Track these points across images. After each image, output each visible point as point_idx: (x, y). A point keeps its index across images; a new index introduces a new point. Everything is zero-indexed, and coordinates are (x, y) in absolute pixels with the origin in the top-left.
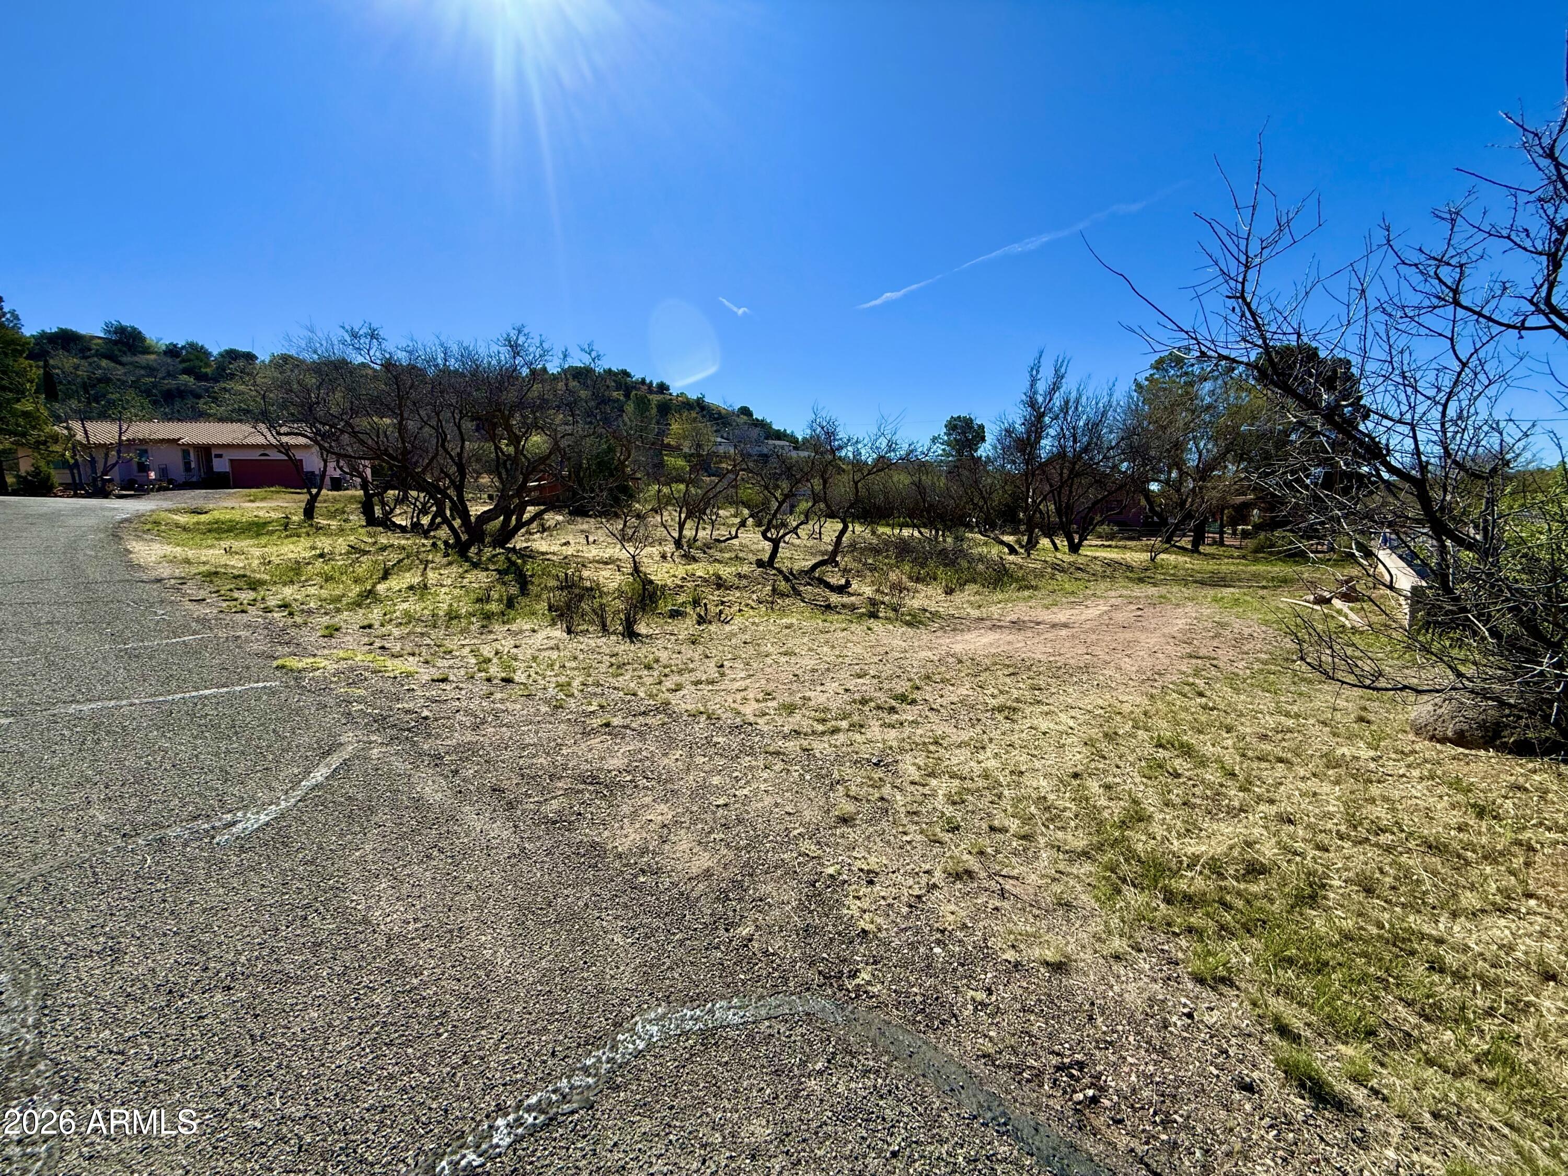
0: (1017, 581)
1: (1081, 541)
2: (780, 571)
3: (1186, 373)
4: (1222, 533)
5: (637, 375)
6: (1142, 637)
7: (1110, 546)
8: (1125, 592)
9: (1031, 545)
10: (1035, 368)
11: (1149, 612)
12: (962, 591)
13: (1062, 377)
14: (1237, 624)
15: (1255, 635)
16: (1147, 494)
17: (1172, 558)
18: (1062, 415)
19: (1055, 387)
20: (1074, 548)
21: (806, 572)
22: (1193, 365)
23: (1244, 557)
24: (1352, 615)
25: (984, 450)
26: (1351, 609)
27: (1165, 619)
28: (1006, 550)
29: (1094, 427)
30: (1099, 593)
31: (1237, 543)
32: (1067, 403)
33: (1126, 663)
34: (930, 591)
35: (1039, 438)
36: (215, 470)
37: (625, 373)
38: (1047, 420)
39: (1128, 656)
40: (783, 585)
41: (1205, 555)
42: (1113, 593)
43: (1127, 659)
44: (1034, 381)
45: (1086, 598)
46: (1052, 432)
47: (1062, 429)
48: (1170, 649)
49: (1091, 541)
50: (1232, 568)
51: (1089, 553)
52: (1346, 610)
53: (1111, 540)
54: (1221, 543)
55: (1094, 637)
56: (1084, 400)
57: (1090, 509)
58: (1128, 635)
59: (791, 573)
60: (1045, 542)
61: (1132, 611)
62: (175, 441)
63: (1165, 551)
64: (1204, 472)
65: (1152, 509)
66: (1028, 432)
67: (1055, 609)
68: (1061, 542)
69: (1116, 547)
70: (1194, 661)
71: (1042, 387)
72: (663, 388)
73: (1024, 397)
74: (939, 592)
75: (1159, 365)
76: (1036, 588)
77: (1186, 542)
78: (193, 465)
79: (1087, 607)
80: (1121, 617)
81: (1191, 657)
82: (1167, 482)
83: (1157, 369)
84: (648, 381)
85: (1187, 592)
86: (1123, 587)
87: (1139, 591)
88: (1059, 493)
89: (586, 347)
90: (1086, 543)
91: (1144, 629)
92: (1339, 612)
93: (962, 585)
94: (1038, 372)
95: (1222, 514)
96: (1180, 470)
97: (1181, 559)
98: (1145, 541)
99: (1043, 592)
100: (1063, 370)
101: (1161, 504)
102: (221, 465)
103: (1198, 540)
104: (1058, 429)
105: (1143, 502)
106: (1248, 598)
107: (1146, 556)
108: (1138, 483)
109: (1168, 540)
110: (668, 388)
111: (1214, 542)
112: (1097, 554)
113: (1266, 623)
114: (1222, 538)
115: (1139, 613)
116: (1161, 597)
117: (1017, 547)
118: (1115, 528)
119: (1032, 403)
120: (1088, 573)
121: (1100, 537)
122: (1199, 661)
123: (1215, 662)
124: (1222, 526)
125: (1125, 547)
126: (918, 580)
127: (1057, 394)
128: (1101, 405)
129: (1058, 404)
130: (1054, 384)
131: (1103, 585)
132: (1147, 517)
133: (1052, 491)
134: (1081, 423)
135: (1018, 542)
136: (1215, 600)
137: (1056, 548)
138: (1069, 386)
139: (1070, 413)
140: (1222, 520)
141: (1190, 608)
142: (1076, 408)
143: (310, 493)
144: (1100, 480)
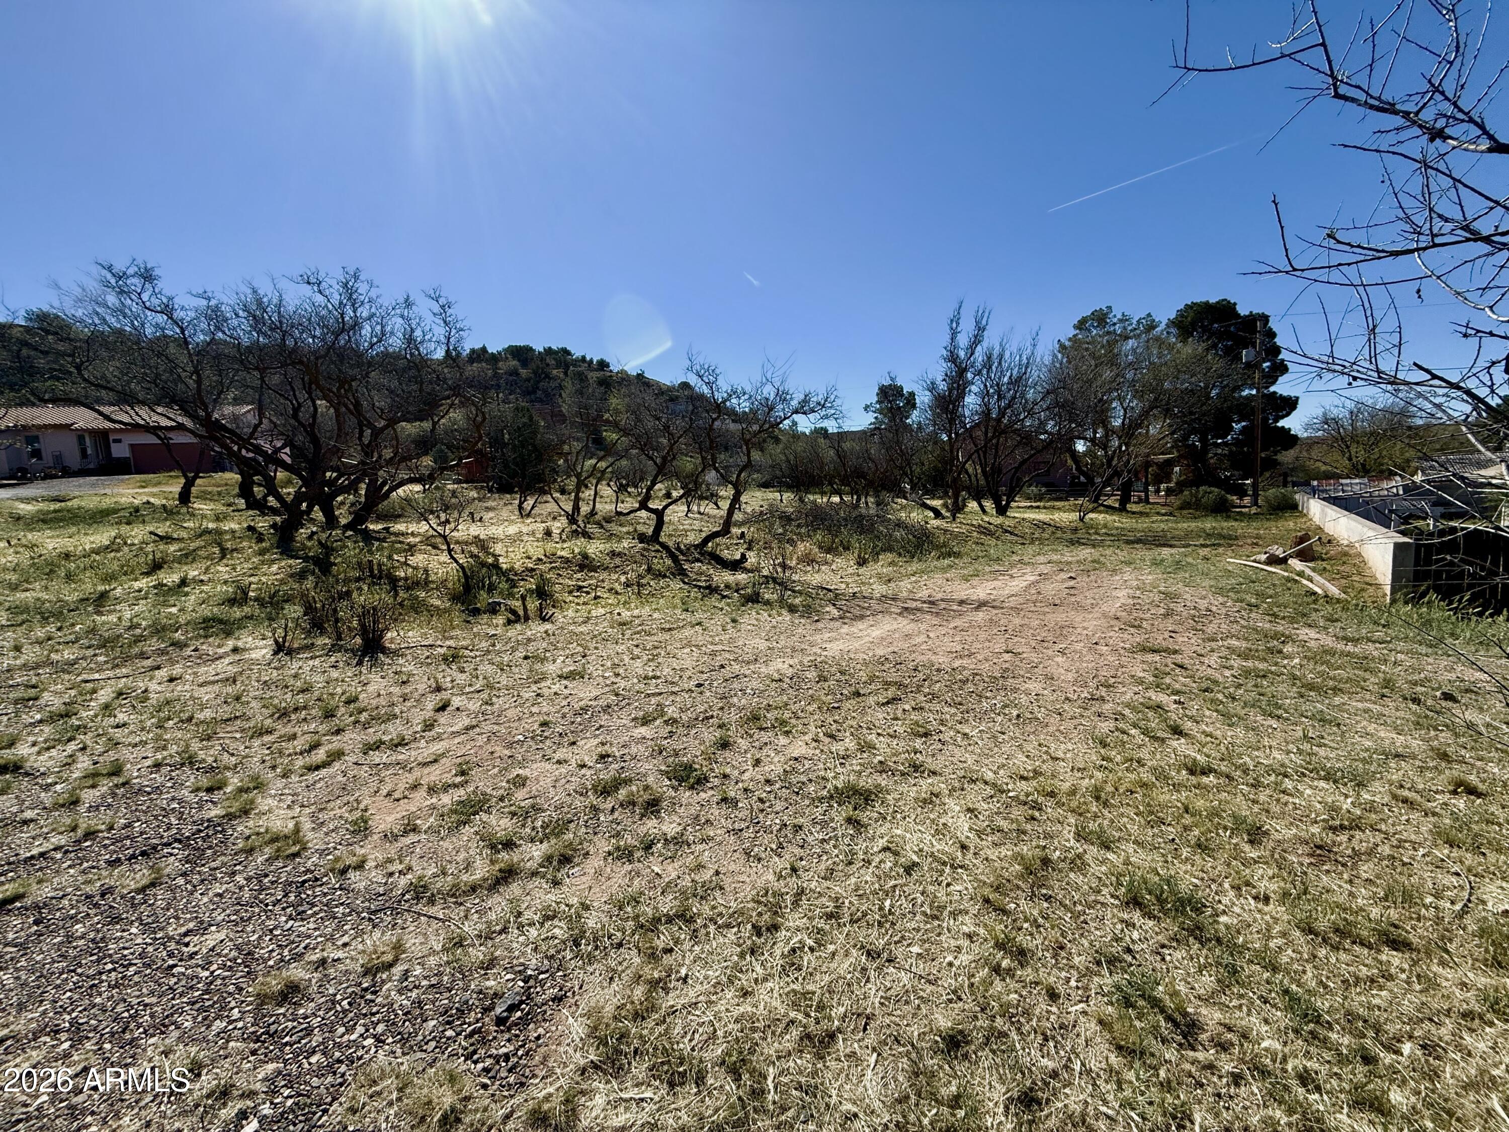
0: (938, 547)
1: (1008, 503)
2: (664, 546)
3: (1108, 333)
4: (1146, 491)
5: (577, 352)
6: (1078, 618)
7: (1038, 507)
8: (1055, 557)
9: (957, 509)
10: (955, 320)
11: (1082, 581)
12: (876, 561)
13: (984, 329)
14: (1188, 594)
15: (1214, 609)
16: (1074, 454)
17: (1101, 517)
18: (985, 372)
19: (976, 340)
20: (1002, 511)
21: (696, 547)
22: (1114, 324)
23: (1171, 514)
24: (1317, 577)
25: (914, 417)
26: (1314, 570)
27: (1102, 591)
28: (932, 514)
29: (1017, 382)
30: (1026, 559)
31: (1162, 500)
32: (989, 358)
33: (1059, 666)
34: (839, 562)
35: (962, 396)
36: (114, 455)
37: (566, 352)
38: (970, 376)
39: (1062, 652)
40: (664, 563)
41: (1134, 513)
42: (1041, 559)
43: (1059, 659)
44: (954, 334)
45: (1012, 566)
46: (974, 388)
47: (986, 386)
48: (1114, 637)
49: (1020, 502)
50: (1162, 526)
51: (1017, 515)
52: (1308, 572)
53: (1040, 500)
54: (1147, 501)
55: (1017, 621)
56: (1007, 355)
57: (1017, 469)
58: (1060, 617)
59: (678, 549)
60: (973, 505)
61: (1063, 581)
62: (67, 427)
63: (1093, 511)
64: (1129, 431)
65: (1078, 468)
66: (950, 390)
67: (975, 581)
68: (988, 504)
69: (1045, 508)
70: (1150, 657)
71: (963, 340)
72: (603, 365)
73: (945, 353)
74: (852, 563)
75: (1081, 325)
76: (958, 555)
77: (1113, 502)
78: (89, 451)
79: (1012, 577)
80: (1050, 589)
81: (1144, 650)
82: (1093, 440)
83: (1080, 329)
84: (588, 359)
85: (1123, 555)
86: (1053, 550)
87: (1068, 555)
88: (985, 453)
89: (432, 292)
90: (1013, 504)
91: (1079, 607)
92: (1301, 574)
93: (876, 555)
94: (958, 324)
95: (1147, 472)
96: (1105, 427)
97: (1109, 518)
98: (1072, 501)
99: (966, 560)
100: (984, 322)
101: (1087, 464)
102: (120, 451)
103: (1125, 500)
104: (982, 386)
105: (1070, 462)
106: (1190, 560)
107: (1075, 516)
108: (1065, 441)
109: (1096, 500)
110: (608, 365)
111: (1140, 501)
112: (1026, 516)
113: (1220, 591)
114: (1147, 496)
115: (1072, 583)
116: (1094, 561)
117: (943, 512)
118: (1043, 490)
119: (953, 358)
120: (1016, 535)
121: (1029, 498)
122: (1157, 658)
123: (1178, 658)
124: (1147, 484)
125: (1053, 508)
126: (829, 551)
127: (979, 348)
128: (1024, 357)
129: (980, 359)
130: (976, 337)
131: (1031, 549)
132: (1074, 477)
133: (977, 451)
134: (1006, 379)
135: (945, 505)
136: (1156, 563)
137: (984, 511)
138: (991, 340)
139: (994, 368)
140: (1147, 478)
141: (1128, 574)
142: (1000, 363)
143: (186, 477)
144: (1027, 438)
